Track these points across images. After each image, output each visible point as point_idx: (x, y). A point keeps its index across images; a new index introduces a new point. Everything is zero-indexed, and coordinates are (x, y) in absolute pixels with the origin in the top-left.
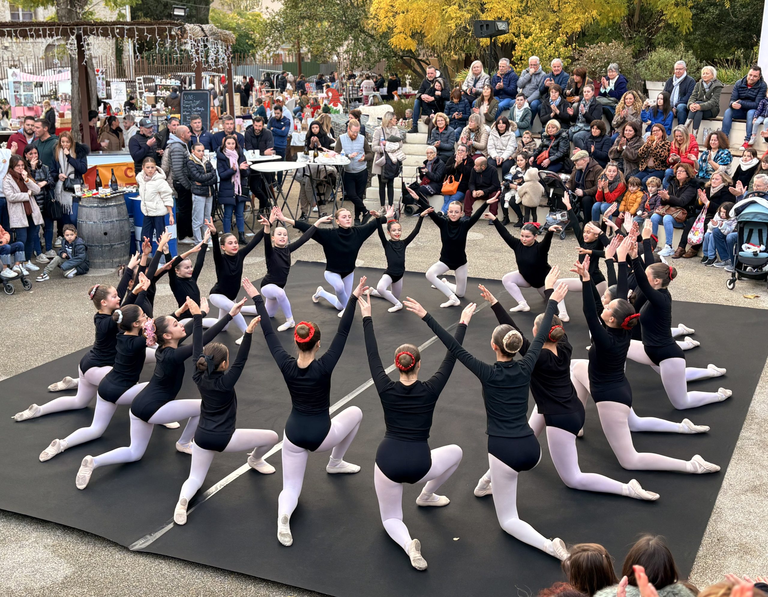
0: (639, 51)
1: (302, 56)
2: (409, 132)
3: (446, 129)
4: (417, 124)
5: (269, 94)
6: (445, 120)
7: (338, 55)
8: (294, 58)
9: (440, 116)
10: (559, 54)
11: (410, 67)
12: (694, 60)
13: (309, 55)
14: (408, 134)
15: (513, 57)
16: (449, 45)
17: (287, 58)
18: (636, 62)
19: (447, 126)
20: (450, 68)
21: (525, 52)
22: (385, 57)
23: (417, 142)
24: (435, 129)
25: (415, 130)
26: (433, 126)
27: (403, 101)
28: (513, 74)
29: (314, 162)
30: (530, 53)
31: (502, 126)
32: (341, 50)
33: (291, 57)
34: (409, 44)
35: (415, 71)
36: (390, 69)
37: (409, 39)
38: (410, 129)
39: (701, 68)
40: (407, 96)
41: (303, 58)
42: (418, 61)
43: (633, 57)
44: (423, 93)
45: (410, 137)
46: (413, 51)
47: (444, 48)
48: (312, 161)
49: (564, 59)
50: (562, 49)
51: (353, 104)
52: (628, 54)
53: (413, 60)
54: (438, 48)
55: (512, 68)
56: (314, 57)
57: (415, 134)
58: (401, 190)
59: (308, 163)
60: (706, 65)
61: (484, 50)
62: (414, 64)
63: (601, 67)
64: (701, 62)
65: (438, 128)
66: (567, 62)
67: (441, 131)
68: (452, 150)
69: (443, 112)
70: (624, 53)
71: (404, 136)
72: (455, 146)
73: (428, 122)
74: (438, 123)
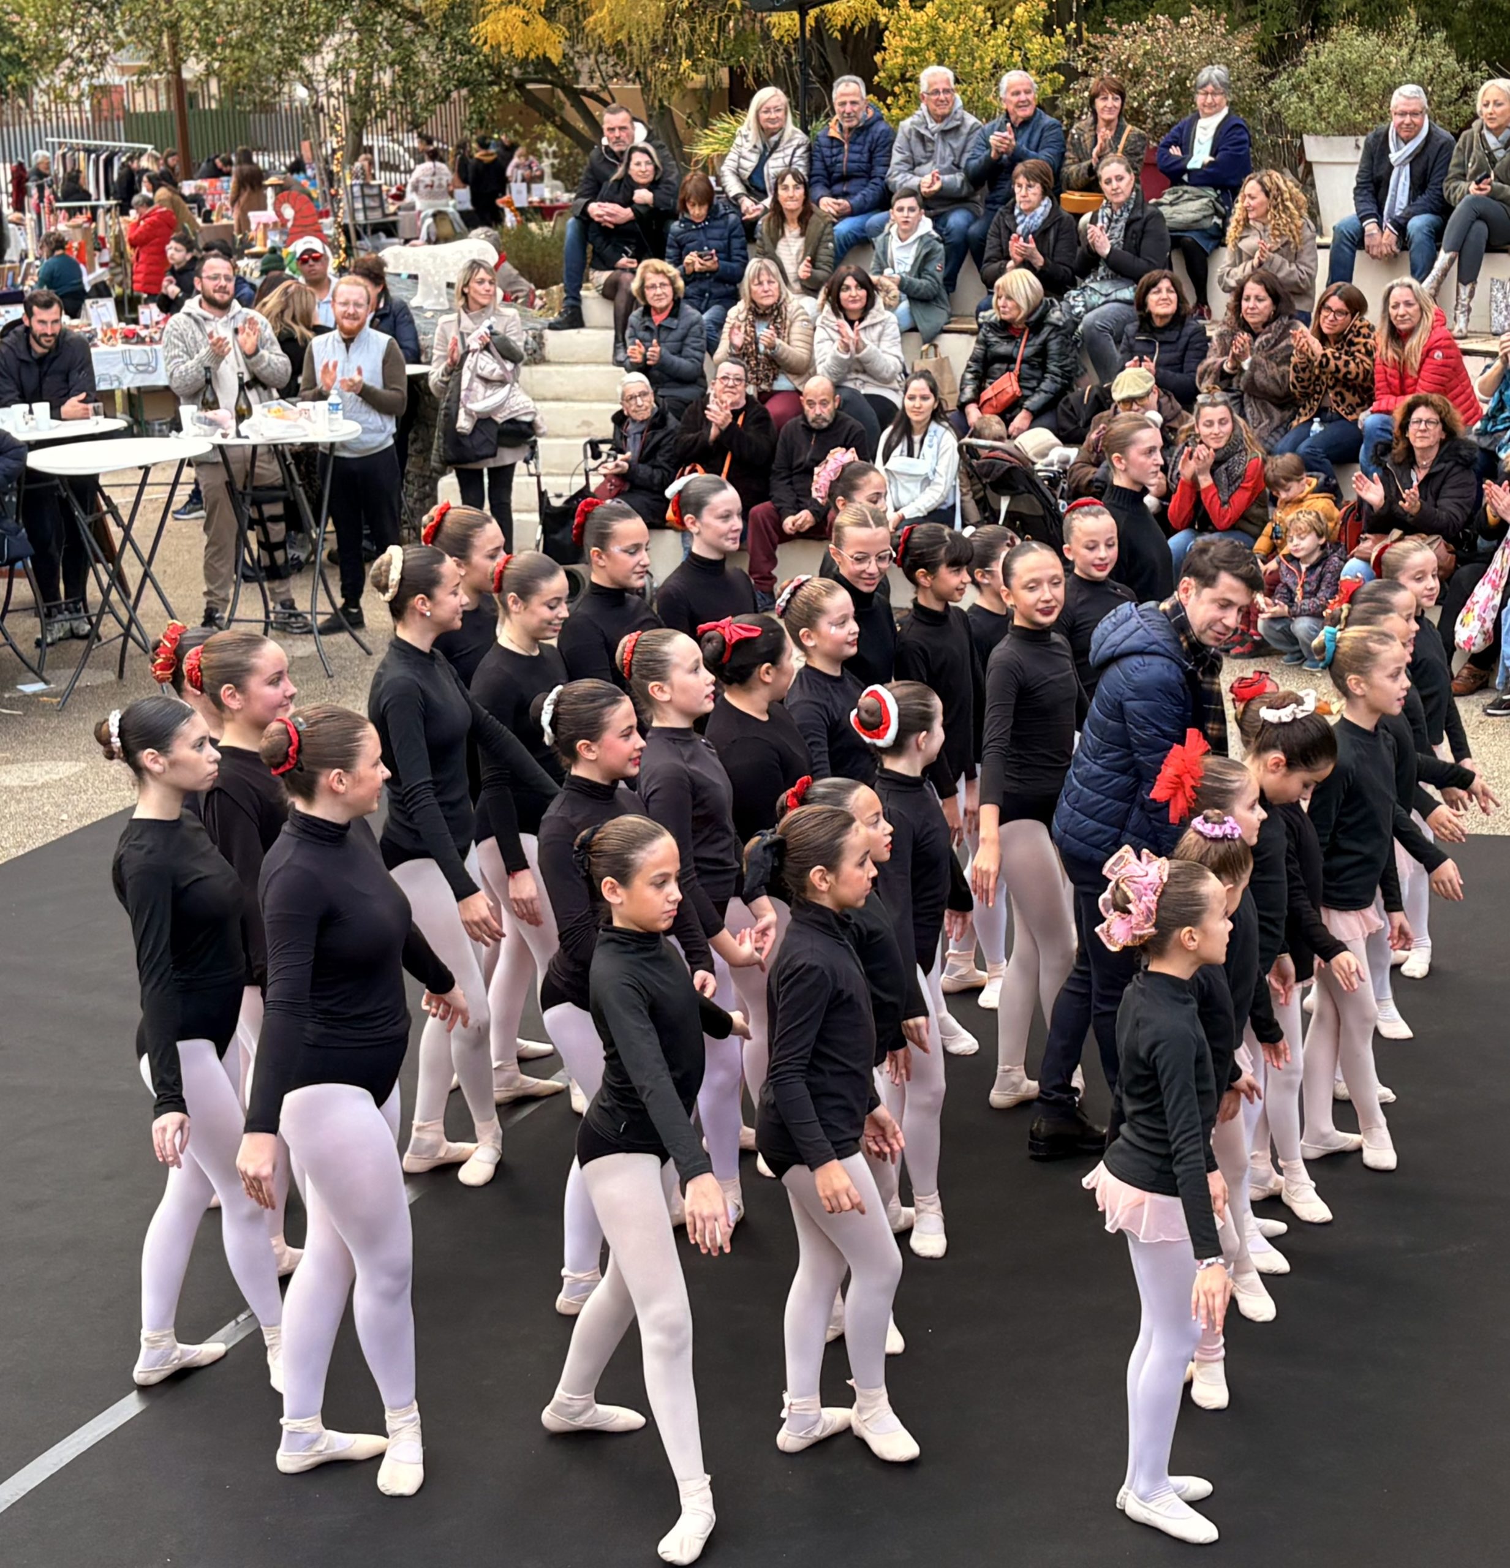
0: (1280, 39)
1: (190, 89)
2: (552, 327)
3: (675, 311)
4: (578, 299)
5: (80, 219)
6: (672, 282)
7: (308, 82)
8: (163, 98)
9: (657, 272)
10: (1026, 59)
11: (549, 114)
12: (1451, 62)
13: (214, 86)
14: (548, 334)
15: (876, 72)
16: (670, 39)
17: (139, 97)
18: (1272, 76)
19: (676, 302)
20: (680, 115)
21: (914, 52)
22: (462, 83)
23: (583, 357)
24: (636, 313)
25: (573, 319)
26: (631, 303)
27: (533, 226)
28: (881, 126)
29: (238, 434)
30: (931, 55)
31: (852, 295)
32: (318, 65)
33: (151, 94)
34: (541, 40)
35: (565, 127)
36: (481, 122)
37: (541, 23)
38: (554, 317)
39: (1475, 89)
40: (544, 211)
41: (193, 97)
42: (575, 96)
43: (1263, 61)
44: (594, 200)
45: (557, 341)
46: (556, 60)
47: (655, 49)
48: (232, 432)
49: (1041, 73)
50: (1036, 43)
51: (367, 242)
52: (1244, 52)
53: (559, 92)
54: (635, 49)
55: (876, 109)
56: (232, 91)
57: (572, 332)
58: (535, 517)
59: (219, 440)
60: (1490, 77)
61: (786, 51)
62: (561, 106)
63: (1160, 95)
64: (1473, 68)
65: (648, 310)
66: (1052, 82)
67: (658, 319)
68: (698, 379)
69: (661, 256)
70: (1229, 48)
71: (539, 338)
72: (707, 368)
73: (610, 292)
74: (649, 293)
